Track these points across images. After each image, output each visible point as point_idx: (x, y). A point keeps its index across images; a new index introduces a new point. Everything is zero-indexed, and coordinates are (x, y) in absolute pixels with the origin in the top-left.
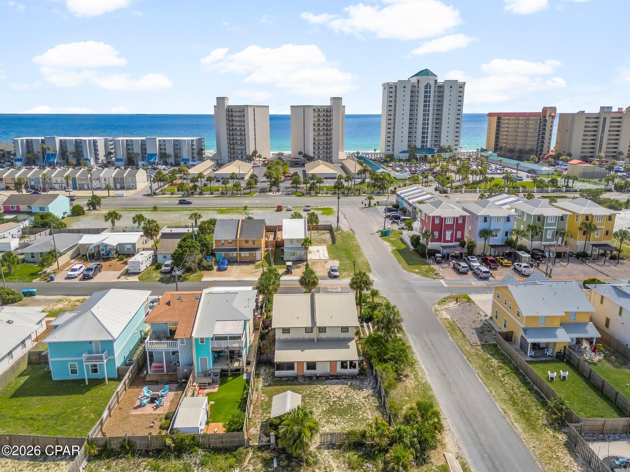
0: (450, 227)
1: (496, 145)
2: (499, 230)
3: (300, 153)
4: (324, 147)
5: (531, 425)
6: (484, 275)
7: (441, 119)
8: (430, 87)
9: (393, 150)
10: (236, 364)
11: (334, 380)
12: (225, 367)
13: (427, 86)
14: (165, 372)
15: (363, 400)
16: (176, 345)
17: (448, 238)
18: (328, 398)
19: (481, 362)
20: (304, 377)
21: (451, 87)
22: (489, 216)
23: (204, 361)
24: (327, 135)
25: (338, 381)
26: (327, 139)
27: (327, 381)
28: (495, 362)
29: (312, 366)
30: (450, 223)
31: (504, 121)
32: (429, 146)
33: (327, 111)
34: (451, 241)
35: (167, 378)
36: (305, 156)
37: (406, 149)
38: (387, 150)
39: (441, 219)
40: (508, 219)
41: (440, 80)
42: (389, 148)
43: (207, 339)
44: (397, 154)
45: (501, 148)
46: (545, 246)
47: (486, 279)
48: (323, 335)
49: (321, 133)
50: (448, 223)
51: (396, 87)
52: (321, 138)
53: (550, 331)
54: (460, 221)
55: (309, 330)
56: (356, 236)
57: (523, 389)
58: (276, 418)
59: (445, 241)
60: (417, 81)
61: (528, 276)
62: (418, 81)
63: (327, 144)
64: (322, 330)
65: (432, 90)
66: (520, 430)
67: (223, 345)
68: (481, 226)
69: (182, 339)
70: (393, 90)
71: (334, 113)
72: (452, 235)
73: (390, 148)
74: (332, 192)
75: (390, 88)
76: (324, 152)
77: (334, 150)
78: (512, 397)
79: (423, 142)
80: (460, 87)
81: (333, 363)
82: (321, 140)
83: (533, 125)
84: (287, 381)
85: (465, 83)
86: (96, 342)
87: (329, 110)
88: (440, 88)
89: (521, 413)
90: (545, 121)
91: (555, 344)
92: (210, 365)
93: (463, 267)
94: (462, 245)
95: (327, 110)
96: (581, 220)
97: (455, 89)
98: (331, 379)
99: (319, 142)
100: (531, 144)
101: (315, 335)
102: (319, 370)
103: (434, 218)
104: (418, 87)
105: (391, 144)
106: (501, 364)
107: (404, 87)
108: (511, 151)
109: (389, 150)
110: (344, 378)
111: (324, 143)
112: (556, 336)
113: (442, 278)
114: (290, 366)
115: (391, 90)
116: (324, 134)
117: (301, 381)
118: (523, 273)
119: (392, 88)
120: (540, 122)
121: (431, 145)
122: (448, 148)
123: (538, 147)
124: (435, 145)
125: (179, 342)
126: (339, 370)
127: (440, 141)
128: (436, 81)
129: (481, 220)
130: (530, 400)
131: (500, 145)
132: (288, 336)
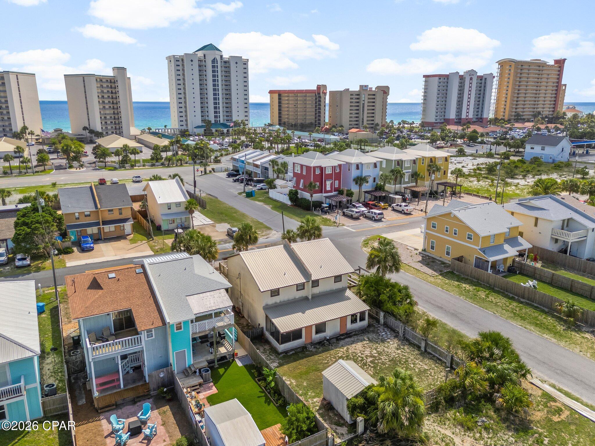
0: (329, 177)
1: (280, 120)
2: (370, 176)
3: (85, 128)
4: (111, 122)
5: (556, 333)
6: (379, 216)
7: (230, 94)
8: (217, 61)
9: (187, 125)
10: (222, 350)
11: (347, 340)
12: (210, 357)
13: (214, 61)
14: (122, 386)
15: (399, 351)
16: (139, 341)
17: (328, 188)
18: (361, 361)
19: (457, 289)
20: (312, 344)
21: (236, 63)
22: (361, 163)
23: (181, 356)
24: (114, 108)
25: (352, 339)
26: (114, 114)
27: (342, 343)
28: (467, 286)
29: (320, 328)
30: (330, 173)
31: (284, 98)
32: (222, 122)
33: (111, 82)
34: (331, 191)
35: (131, 395)
36: (92, 132)
37: (200, 123)
38: (181, 125)
39: (321, 169)
40: (375, 165)
41: (226, 56)
42: (182, 123)
43: (186, 322)
44: (190, 128)
45: (284, 123)
46: (405, 188)
47: (379, 220)
48: (317, 290)
49: (107, 107)
50: (328, 173)
51: (182, 60)
52: (108, 112)
53: (497, 249)
54: (338, 171)
55: (300, 287)
56: (219, 199)
57: (515, 304)
59: (326, 192)
60: (203, 55)
61: (410, 214)
62: (205, 55)
63: (115, 119)
64: (316, 283)
65: (219, 65)
66: (554, 340)
67: (207, 326)
68: (355, 173)
69: (149, 331)
70: (180, 63)
71: (120, 84)
72: (331, 184)
73: (184, 123)
74: (150, 164)
75: (177, 61)
76: (112, 127)
77: (124, 125)
78: (514, 314)
79: (216, 117)
80: (244, 64)
81: (343, 319)
82: (108, 114)
83: (310, 101)
84: (296, 353)
85: (248, 60)
87: (113, 81)
88: (226, 63)
89: (536, 325)
90: (320, 97)
91: (506, 259)
92: (189, 360)
93: (356, 212)
94: (341, 192)
95: (110, 81)
96: (427, 162)
97: (241, 66)
98: (343, 339)
99: (105, 116)
100: (310, 118)
101: (309, 291)
102: (329, 332)
103: (314, 168)
104: (205, 61)
105: (184, 119)
106: (474, 287)
107: (192, 61)
108: (295, 125)
109: (183, 125)
110: (355, 335)
111: (111, 117)
112: (506, 252)
113: (343, 225)
114: (296, 334)
115: (178, 63)
116: (110, 107)
117: (312, 349)
118: (406, 211)
119: (179, 61)
120: (316, 98)
121: (224, 120)
122: (241, 123)
123: (316, 121)
124: (227, 120)
125: (144, 336)
126: (350, 326)
127: (231, 116)
128: (221, 56)
129: (354, 167)
130: (529, 310)
131: (283, 121)
132: (277, 299)
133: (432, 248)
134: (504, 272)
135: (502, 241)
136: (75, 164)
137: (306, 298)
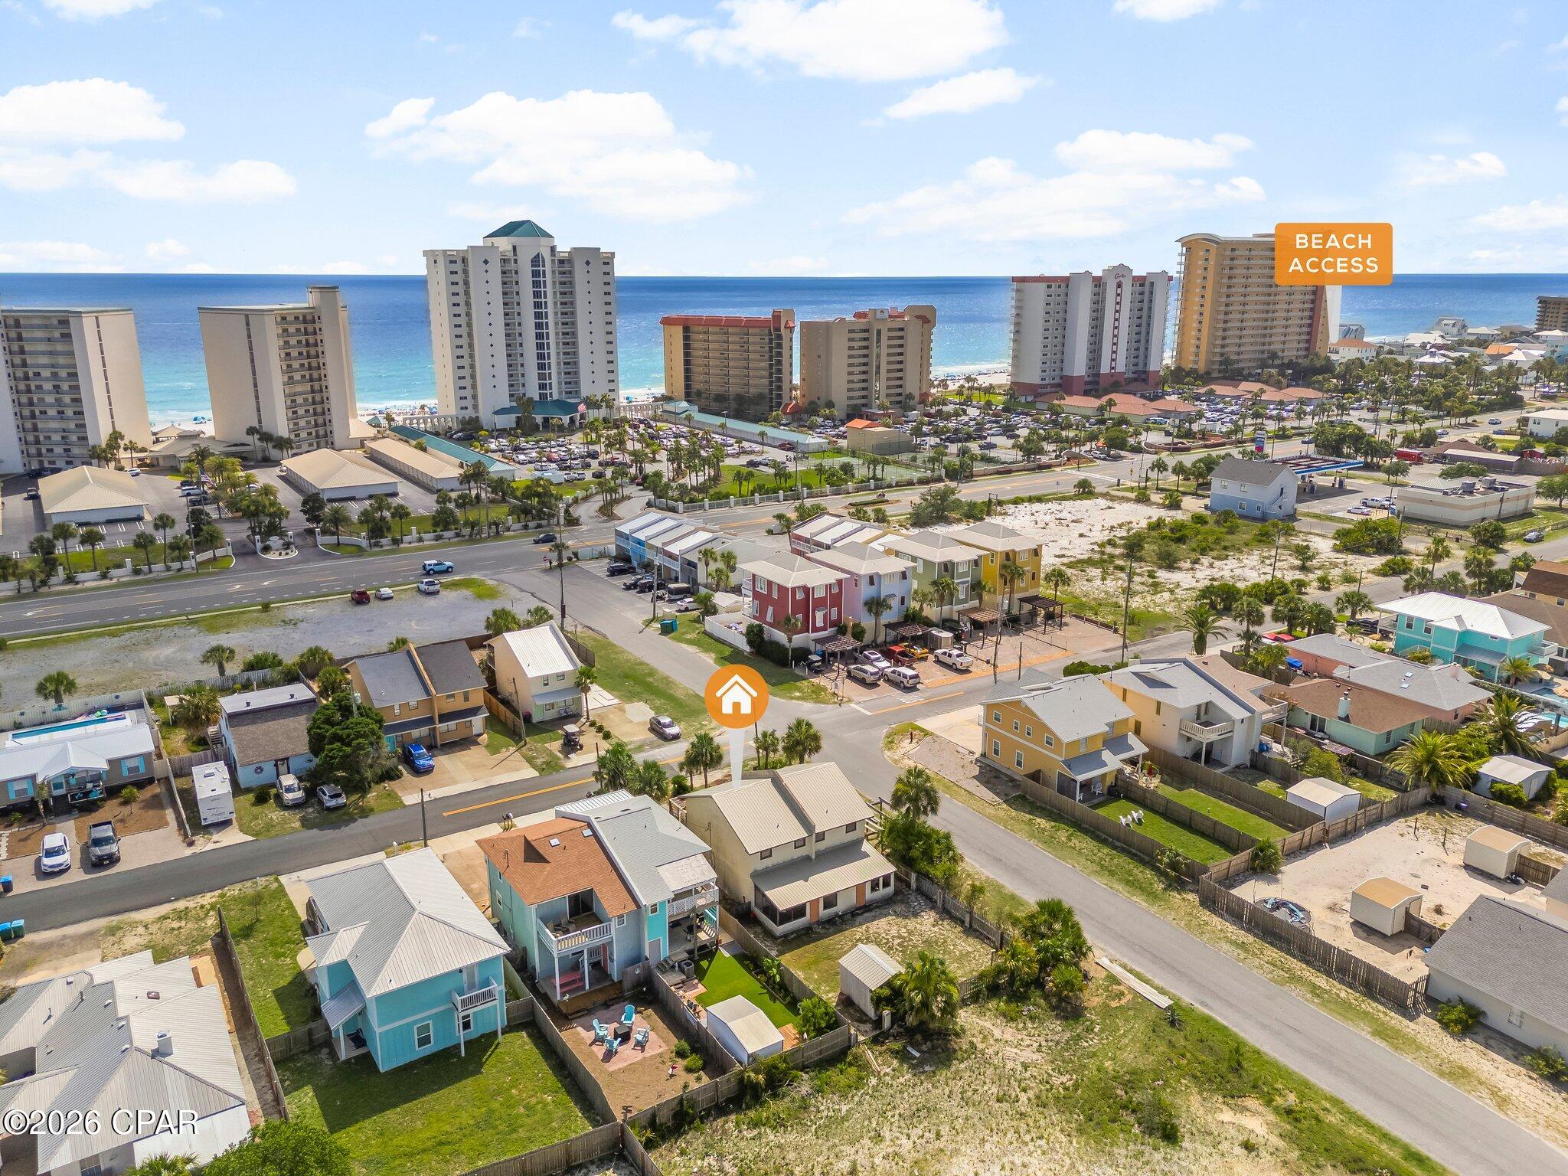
0: (820, 603)
1: (687, 386)
2: (894, 595)
3: (251, 431)
4: (307, 411)
5: (1152, 896)
6: (911, 681)
7: (574, 334)
8: (544, 261)
9: (475, 407)
10: (703, 936)
11: (866, 915)
12: (689, 946)
13: (536, 260)
14: (587, 987)
15: (936, 929)
16: (608, 930)
17: (819, 623)
18: (886, 943)
19: (1027, 828)
20: (820, 923)
21: (588, 263)
22: (877, 574)
23: (655, 945)
24: (311, 380)
25: (873, 913)
26: (313, 391)
27: (859, 919)
28: (1043, 823)
29: (830, 901)
30: (822, 596)
31: (697, 337)
32: (555, 397)
33: (305, 321)
34: (824, 629)
35: (601, 998)
36: (266, 437)
37: (507, 403)
38: (462, 408)
39: (806, 590)
40: (904, 575)
41: (563, 247)
42: (464, 403)
43: (662, 903)
44: (485, 415)
45: (699, 394)
46: (959, 613)
47: (912, 689)
48: (822, 846)
49: (297, 377)
50: (818, 597)
51: (464, 260)
52: (298, 388)
53: (1092, 759)
54: (835, 590)
55: (799, 844)
56: (611, 639)
57: (1106, 850)
58: (881, 987)
59: (816, 630)
60: (510, 248)
61: (967, 671)
62: (514, 248)
63: (314, 403)
64: (821, 837)
65: (548, 268)
66: (1144, 904)
67: (686, 904)
68: (866, 592)
69: (621, 917)
70: (458, 267)
71: (325, 324)
72: (825, 616)
73: (469, 403)
74: (432, 535)
75: (451, 262)
76: (308, 423)
77: (335, 416)
78: (1102, 866)
79: (542, 387)
80: (604, 263)
81: (860, 887)
82: (300, 394)
83: (758, 345)
84: (799, 937)
85: (613, 254)
86: (470, 968)
87: (309, 318)
88: (565, 264)
89: (1128, 882)
90: (780, 337)
91: (1104, 776)
92: (665, 951)
93: (872, 674)
94: (842, 631)
95: (304, 317)
96: (999, 561)
97: (597, 268)
98: (861, 914)
99: (295, 398)
100: (759, 384)
101: (811, 849)
102: (841, 907)
103: (794, 590)
104: (516, 261)
105: (468, 393)
106: (1053, 824)
107: (486, 262)
108: (721, 398)
109: (466, 408)
110: (877, 907)
111: (306, 400)
112: (1105, 765)
113: (850, 701)
114: (799, 911)
115: (454, 267)
116: (303, 377)
117: (819, 930)
118: (959, 667)
119: (455, 262)
120: (771, 340)
121: (560, 393)
122: (602, 401)
123: (771, 391)
124: (567, 393)
125: (614, 924)
126: (869, 895)
127: (577, 383)
128: (553, 249)
129: (864, 584)
130: (1123, 860)
131: (697, 386)
132: (769, 862)
133: (996, 752)
134: (1103, 795)
135: (1100, 745)
136: (275, 541)
137: (808, 858)
